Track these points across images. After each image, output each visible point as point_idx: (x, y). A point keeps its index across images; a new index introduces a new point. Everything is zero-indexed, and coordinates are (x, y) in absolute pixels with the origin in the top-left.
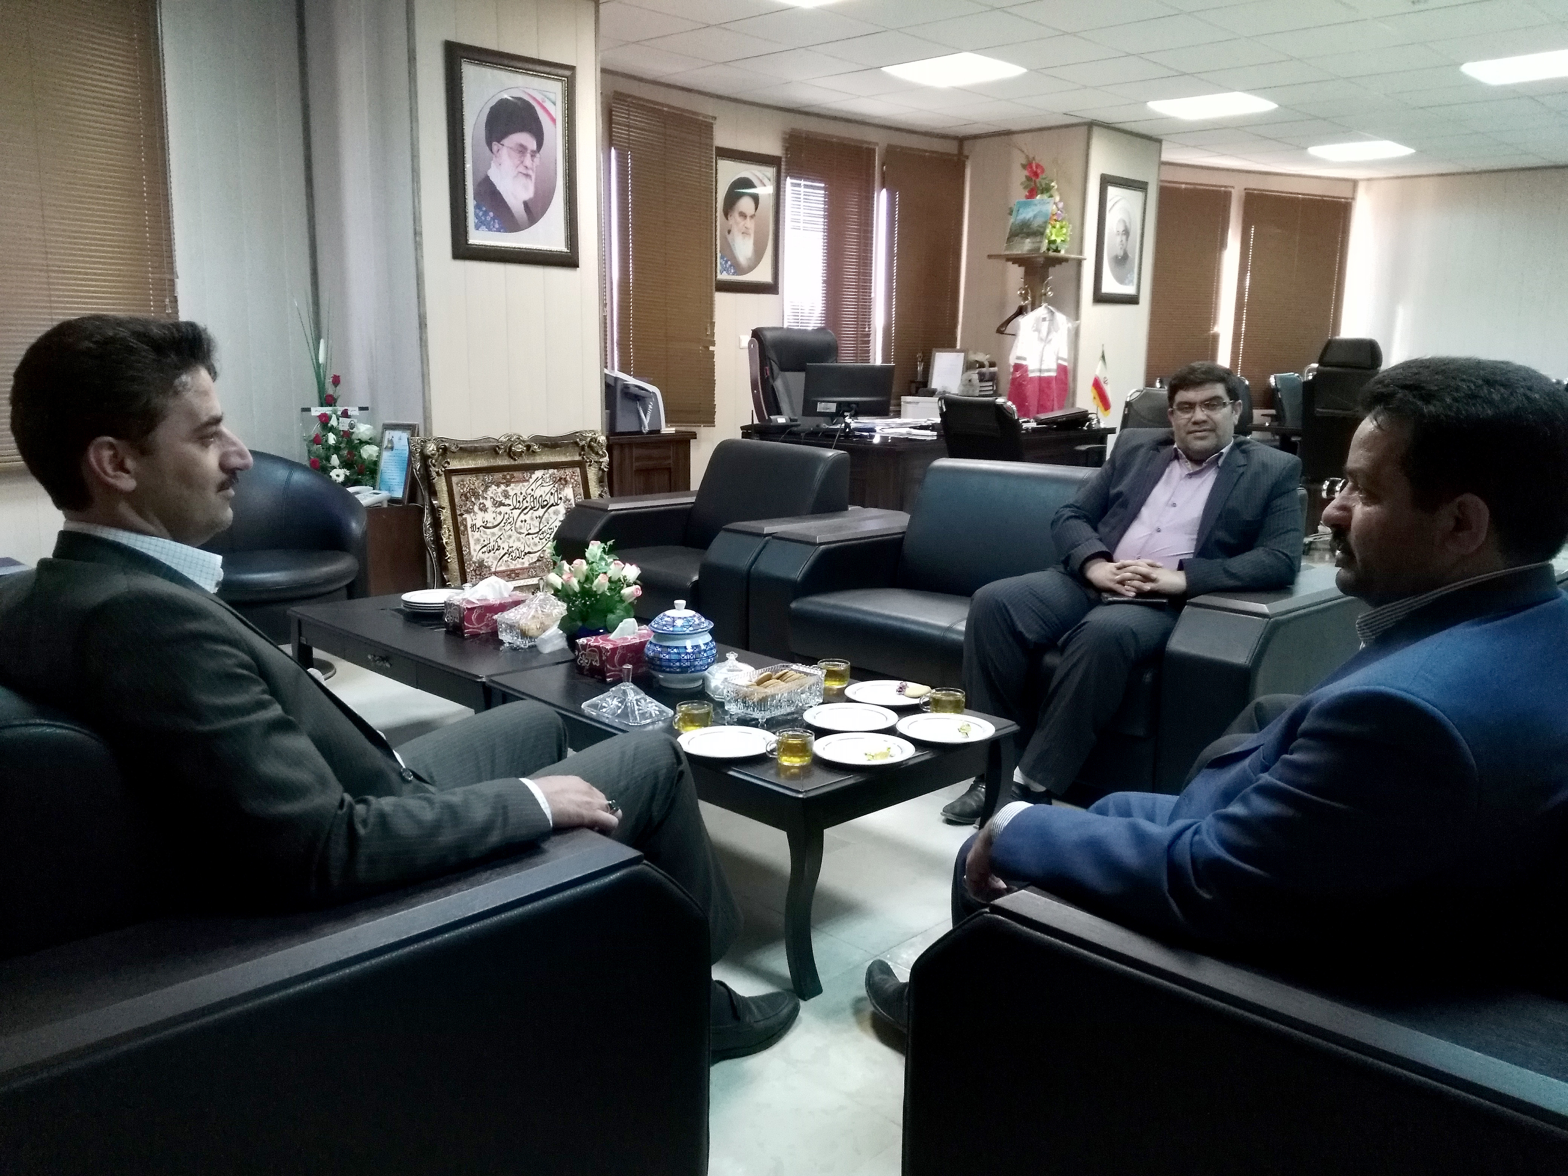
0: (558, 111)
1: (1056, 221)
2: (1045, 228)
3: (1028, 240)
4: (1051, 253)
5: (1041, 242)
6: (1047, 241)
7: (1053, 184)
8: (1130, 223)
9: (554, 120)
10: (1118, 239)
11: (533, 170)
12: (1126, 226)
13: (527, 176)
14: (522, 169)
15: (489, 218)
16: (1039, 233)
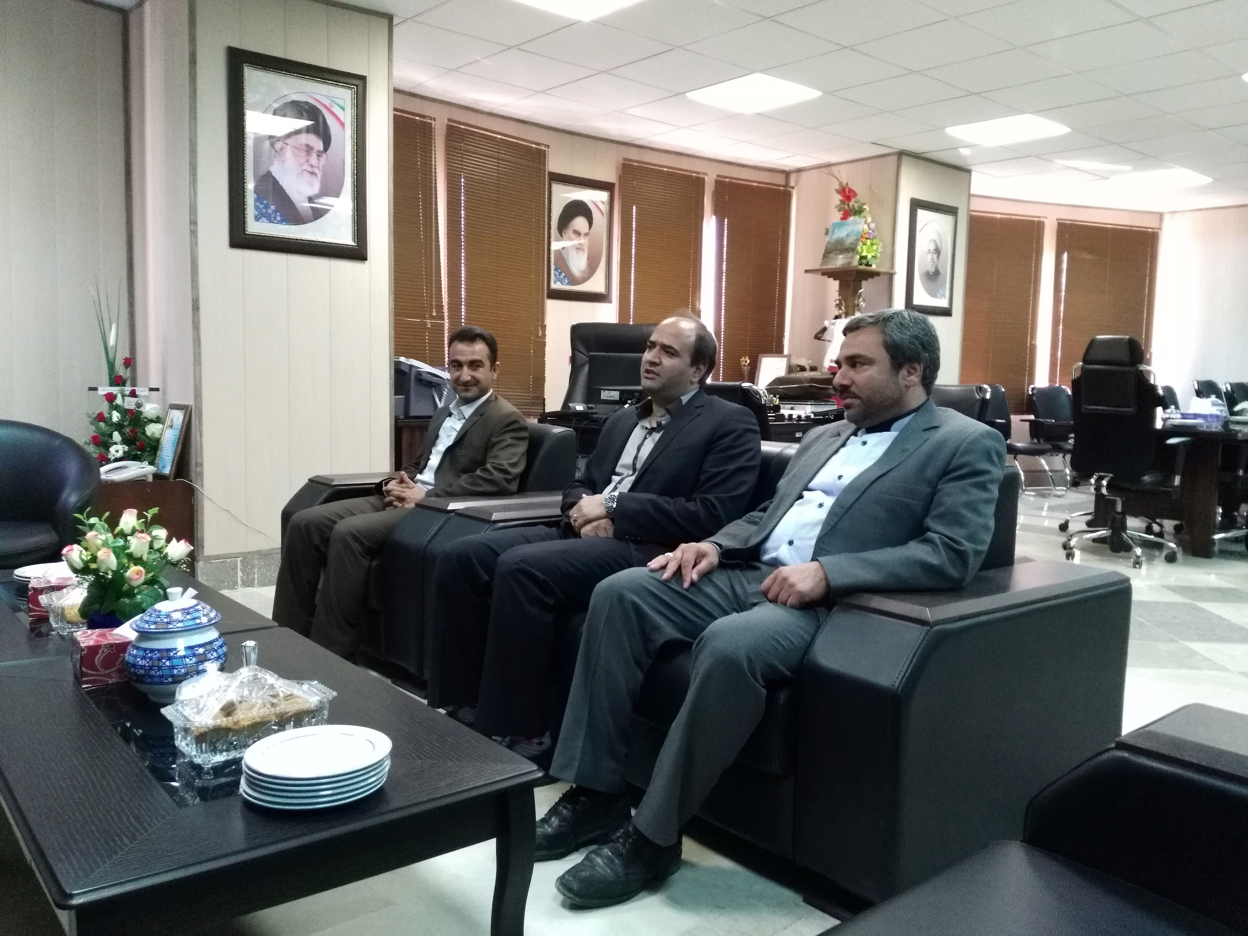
0: (348, 116)
1: (866, 238)
2: (856, 245)
3: (841, 256)
4: (863, 267)
5: (852, 257)
6: (858, 257)
7: (865, 207)
8: (941, 244)
9: (342, 124)
10: (929, 257)
11: (319, 169)
12: (937, 246)
13: (313, 173)
14: (306, 167)
15: (270, 211)
16: (852, 249)
